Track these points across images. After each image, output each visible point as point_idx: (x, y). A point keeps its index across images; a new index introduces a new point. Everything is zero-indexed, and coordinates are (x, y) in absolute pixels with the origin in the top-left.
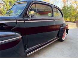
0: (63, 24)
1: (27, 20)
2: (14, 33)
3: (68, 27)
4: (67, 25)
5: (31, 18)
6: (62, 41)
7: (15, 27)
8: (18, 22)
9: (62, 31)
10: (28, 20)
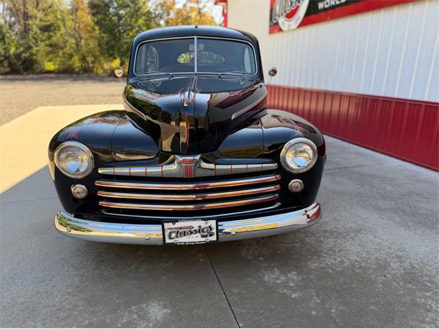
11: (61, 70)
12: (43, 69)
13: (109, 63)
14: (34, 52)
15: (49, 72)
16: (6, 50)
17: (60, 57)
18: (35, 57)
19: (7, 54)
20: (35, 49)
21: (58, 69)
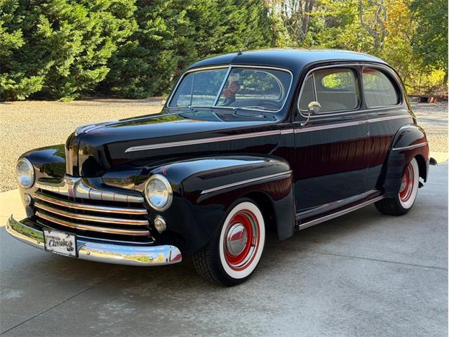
0: (401, 136)
1: (298, 126)
2: (261, 162)
3: (426, 148)
4: (424, 139)
5: (310, 119)
6: (401, 212)
7: (278, 146)
8: (284, 132)
9: (398, 163)
10: (301, 127)
13: (424, 76)
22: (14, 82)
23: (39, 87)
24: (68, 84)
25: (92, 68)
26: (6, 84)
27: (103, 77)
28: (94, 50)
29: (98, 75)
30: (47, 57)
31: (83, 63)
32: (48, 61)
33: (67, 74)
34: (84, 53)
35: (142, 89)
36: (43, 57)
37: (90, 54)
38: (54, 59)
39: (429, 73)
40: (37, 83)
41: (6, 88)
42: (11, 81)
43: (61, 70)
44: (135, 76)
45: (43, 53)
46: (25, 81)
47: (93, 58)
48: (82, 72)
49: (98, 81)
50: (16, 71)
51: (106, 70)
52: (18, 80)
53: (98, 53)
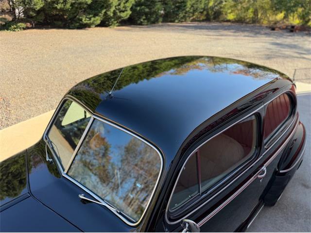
11: (237, 20)
12: (226, 18)
13: (274, 16)
14: (222, 6)
15: (229, 21)
16: (206, 5)
17: (238, 10)
18: (222, 10)
19: (206, 8)
20: (224, 3)
21: (235, 19)
22: (88, 19)
23: (99, 22)
24: (113, 20)
25: (123, 12)
26: (85, 20)
27: (128, 16)
28: (124, 3)
29: (126, 15)
30: (102, 7)
31: (119, 9)
32: (103, 9)
33: (112, 15)
34: (119, 5)
35: (146, 21)
36: (101, 7)
37: (122, 5)
38: (106, 8)
39: (276, 15)
40: (98, 20)
41: (85, 22)
42: (87, 19)
43: (109, 13)
44: (143, 15)
45: (101, 5)
46: (93, 19)
47: (123, 7)
48: (119, 14)
49: (126, 18)
50: (89, 14)
51: (129, 12)
52: (90, 19)
53: (126, 4)
